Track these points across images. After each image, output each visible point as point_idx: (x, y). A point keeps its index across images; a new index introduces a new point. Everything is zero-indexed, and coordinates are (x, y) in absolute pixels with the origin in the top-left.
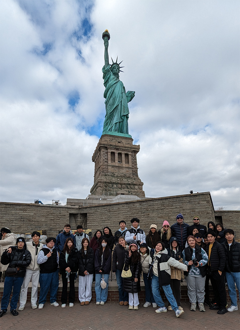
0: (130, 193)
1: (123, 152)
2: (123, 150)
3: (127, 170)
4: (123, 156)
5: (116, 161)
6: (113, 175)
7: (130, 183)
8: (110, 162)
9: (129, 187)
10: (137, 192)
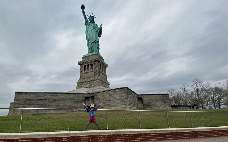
0: (91, 86)
1: (89, 64)
2: (89, 63)
3: (92, 73)
4: (90, 66)
5: (86, 70)
6: (84, 78)
7: (91, 80)
8: (83, 71)
9: (91, 82)
10: (95, 84)
